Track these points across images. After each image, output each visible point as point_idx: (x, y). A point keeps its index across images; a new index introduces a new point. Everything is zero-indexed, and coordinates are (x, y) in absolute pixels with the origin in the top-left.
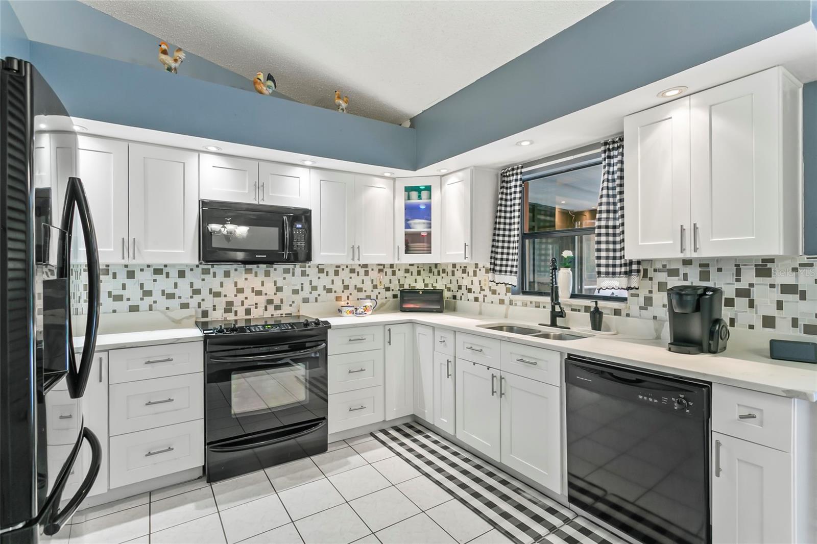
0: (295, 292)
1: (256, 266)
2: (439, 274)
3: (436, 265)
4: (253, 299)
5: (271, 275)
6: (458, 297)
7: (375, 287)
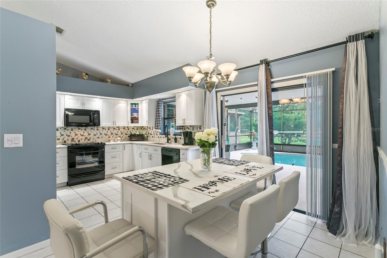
0: (95, 135)
1: (81, 127)
2: (143, 130)
3: (143, 127)
4: (81, 137)
5: (87, 130)
6: (148, 137)
7: (122, 134)
